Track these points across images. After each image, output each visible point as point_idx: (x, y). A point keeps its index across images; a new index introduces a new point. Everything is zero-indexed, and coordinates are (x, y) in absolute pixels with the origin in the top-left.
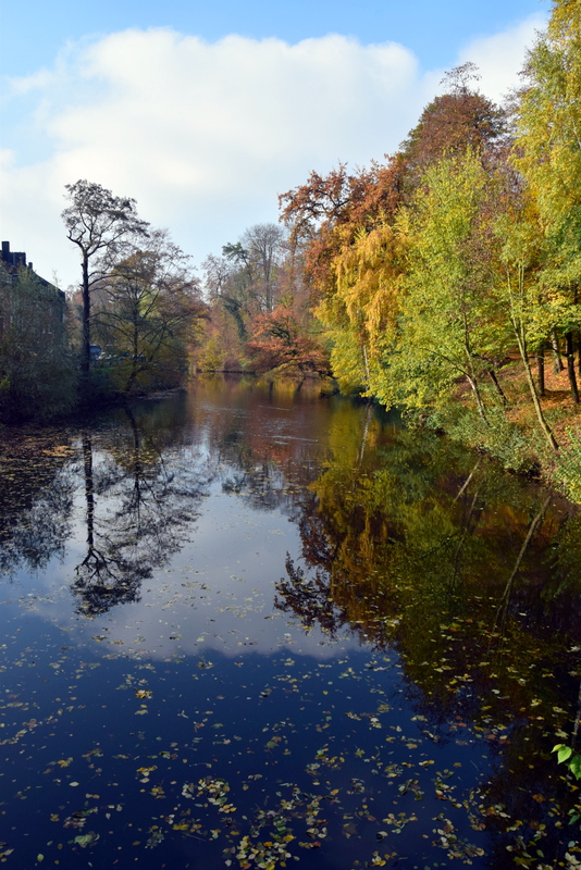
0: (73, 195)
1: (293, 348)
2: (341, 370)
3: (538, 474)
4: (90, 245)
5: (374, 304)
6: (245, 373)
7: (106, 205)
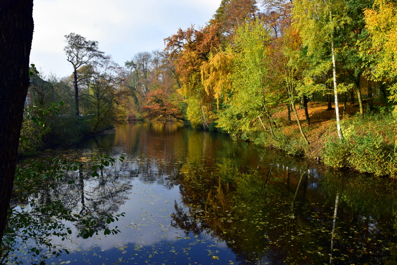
0: (68, 40)
1: (165, 108)
2: (192, 117)
3: (303, 155)
4: (77, 64)
5: (218, 86)
6: (138, 120)
7: (84, 44)
